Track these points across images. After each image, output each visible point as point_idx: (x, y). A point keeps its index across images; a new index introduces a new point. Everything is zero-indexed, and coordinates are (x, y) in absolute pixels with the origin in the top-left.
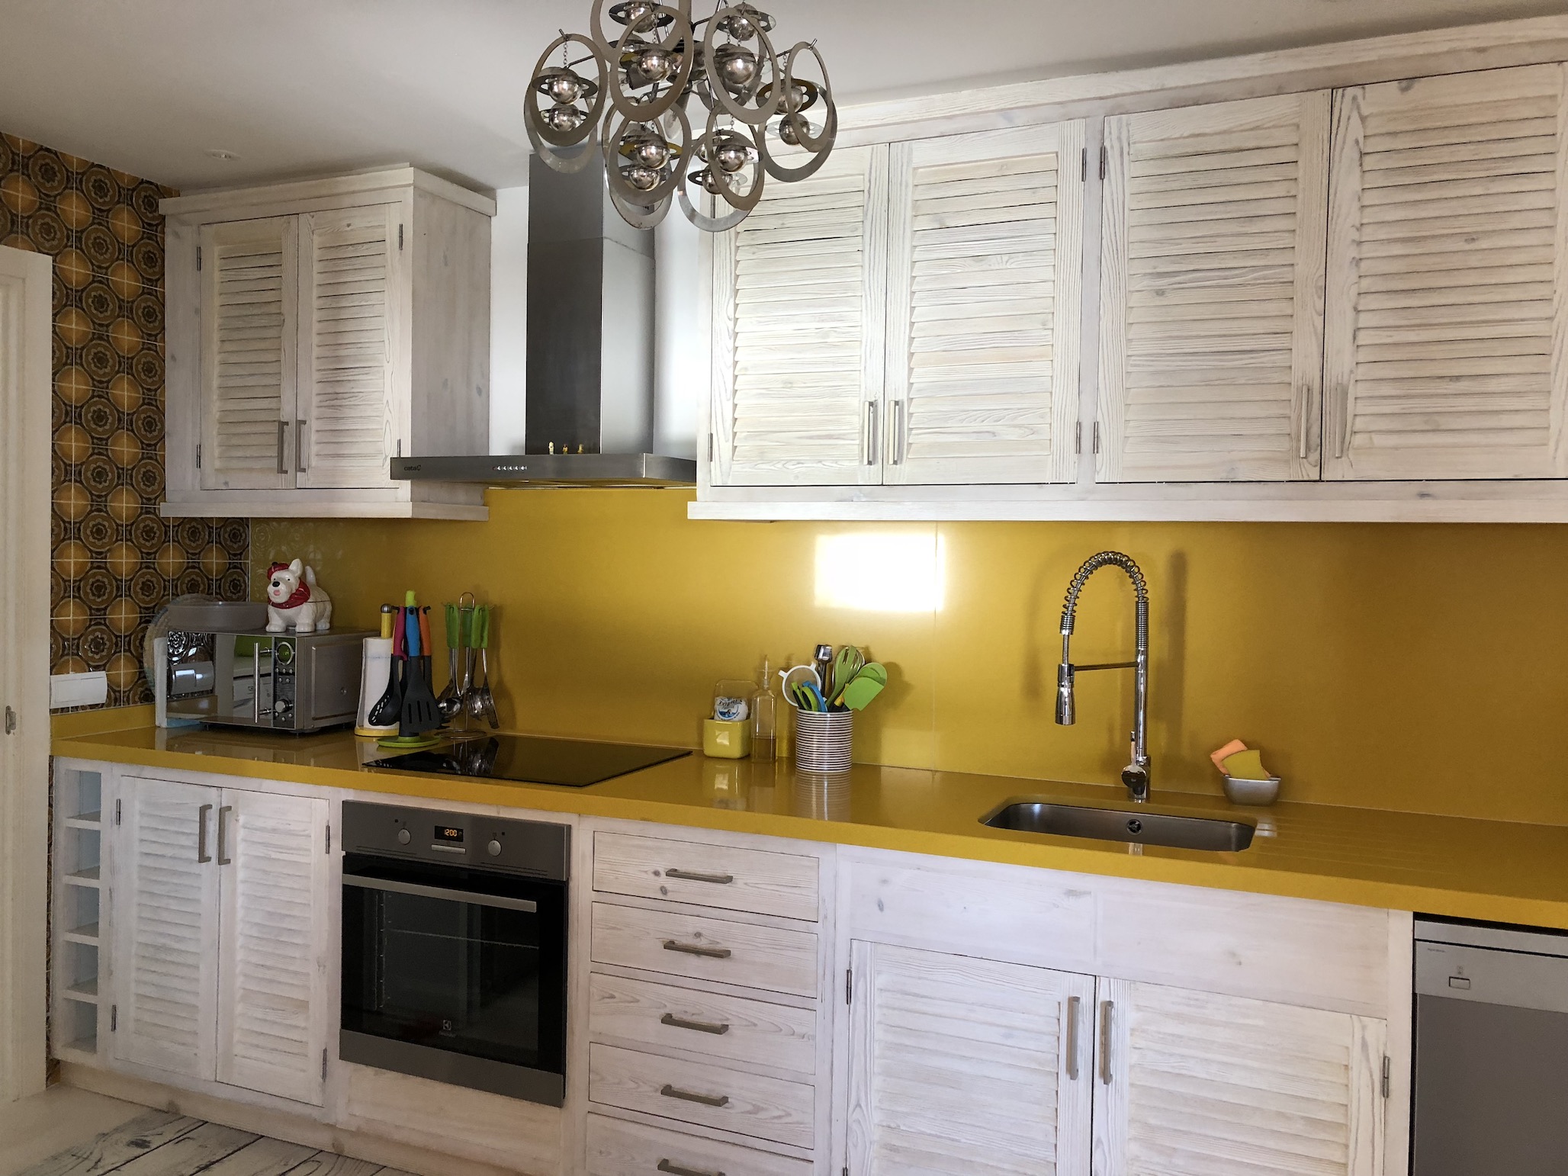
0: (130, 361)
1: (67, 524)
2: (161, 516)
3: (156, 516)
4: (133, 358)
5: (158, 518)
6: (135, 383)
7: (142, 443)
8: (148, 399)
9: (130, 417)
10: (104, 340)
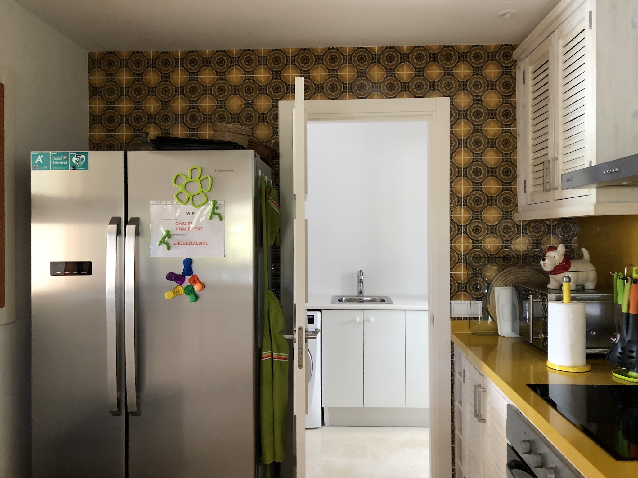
0: (495, 140)
1: (459, 227)
2: (515, 220)
3: (512, 220)
4: (496, 139)
5: (513, 221)
6: (498, 151)
7: (502, 182)
8: (506, 158)
9: (495, 170)
10: (479, 132)
